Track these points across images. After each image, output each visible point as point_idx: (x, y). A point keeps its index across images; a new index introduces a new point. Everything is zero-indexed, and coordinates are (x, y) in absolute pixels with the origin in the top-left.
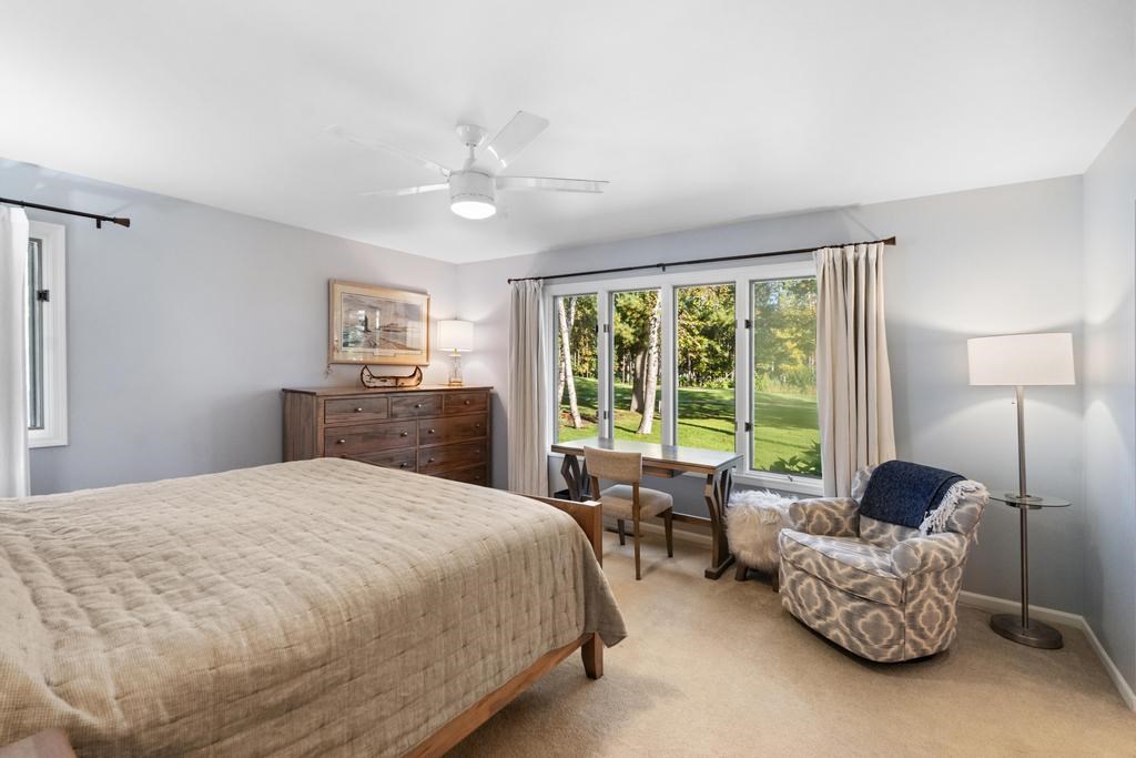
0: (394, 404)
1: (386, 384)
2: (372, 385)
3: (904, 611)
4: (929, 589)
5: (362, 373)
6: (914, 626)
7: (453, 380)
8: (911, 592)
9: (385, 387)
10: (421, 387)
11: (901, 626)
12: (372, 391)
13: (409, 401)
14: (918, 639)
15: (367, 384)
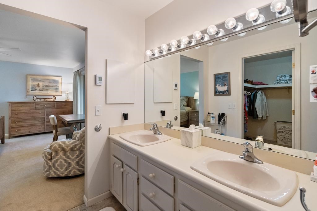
0: (37, 105)
2: (37, 100)
3: (51, 162)
4: (61, 156)
6: (54, 167)
7: (67, 99)
8: (53, 156)
9: (41, 101)
10: (55, 101)
11: (50, 167)
14: (56, 171)
15: (35, 100)
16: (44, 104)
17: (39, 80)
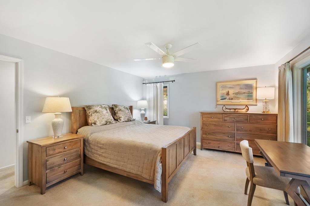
0: (226, 117)
1: (231, 111)
2: (226, 111)
5: (223, 108)
7: (264, 110)
9: (230, 112)
10: (248, 112)
12: (226, 112)
13: (232, 116)
15: (224, 111)
16: (234, 116)
17: (229, 86)
